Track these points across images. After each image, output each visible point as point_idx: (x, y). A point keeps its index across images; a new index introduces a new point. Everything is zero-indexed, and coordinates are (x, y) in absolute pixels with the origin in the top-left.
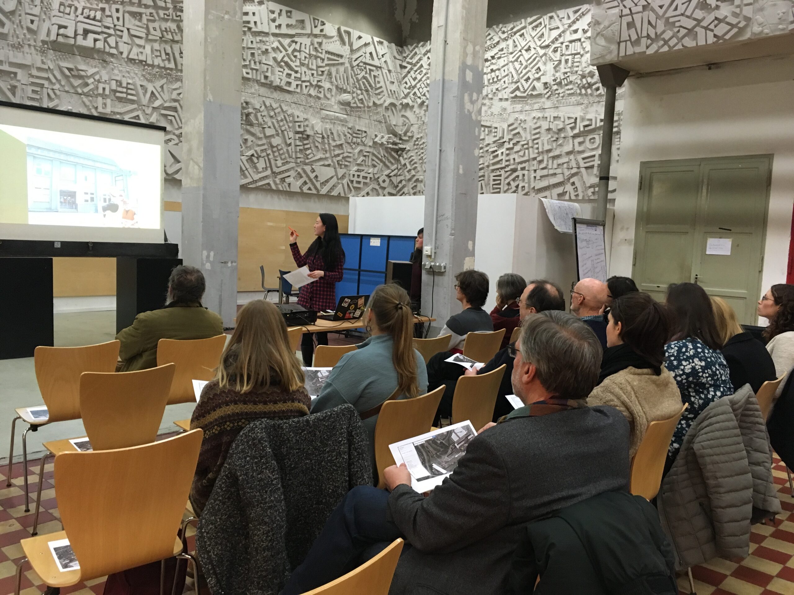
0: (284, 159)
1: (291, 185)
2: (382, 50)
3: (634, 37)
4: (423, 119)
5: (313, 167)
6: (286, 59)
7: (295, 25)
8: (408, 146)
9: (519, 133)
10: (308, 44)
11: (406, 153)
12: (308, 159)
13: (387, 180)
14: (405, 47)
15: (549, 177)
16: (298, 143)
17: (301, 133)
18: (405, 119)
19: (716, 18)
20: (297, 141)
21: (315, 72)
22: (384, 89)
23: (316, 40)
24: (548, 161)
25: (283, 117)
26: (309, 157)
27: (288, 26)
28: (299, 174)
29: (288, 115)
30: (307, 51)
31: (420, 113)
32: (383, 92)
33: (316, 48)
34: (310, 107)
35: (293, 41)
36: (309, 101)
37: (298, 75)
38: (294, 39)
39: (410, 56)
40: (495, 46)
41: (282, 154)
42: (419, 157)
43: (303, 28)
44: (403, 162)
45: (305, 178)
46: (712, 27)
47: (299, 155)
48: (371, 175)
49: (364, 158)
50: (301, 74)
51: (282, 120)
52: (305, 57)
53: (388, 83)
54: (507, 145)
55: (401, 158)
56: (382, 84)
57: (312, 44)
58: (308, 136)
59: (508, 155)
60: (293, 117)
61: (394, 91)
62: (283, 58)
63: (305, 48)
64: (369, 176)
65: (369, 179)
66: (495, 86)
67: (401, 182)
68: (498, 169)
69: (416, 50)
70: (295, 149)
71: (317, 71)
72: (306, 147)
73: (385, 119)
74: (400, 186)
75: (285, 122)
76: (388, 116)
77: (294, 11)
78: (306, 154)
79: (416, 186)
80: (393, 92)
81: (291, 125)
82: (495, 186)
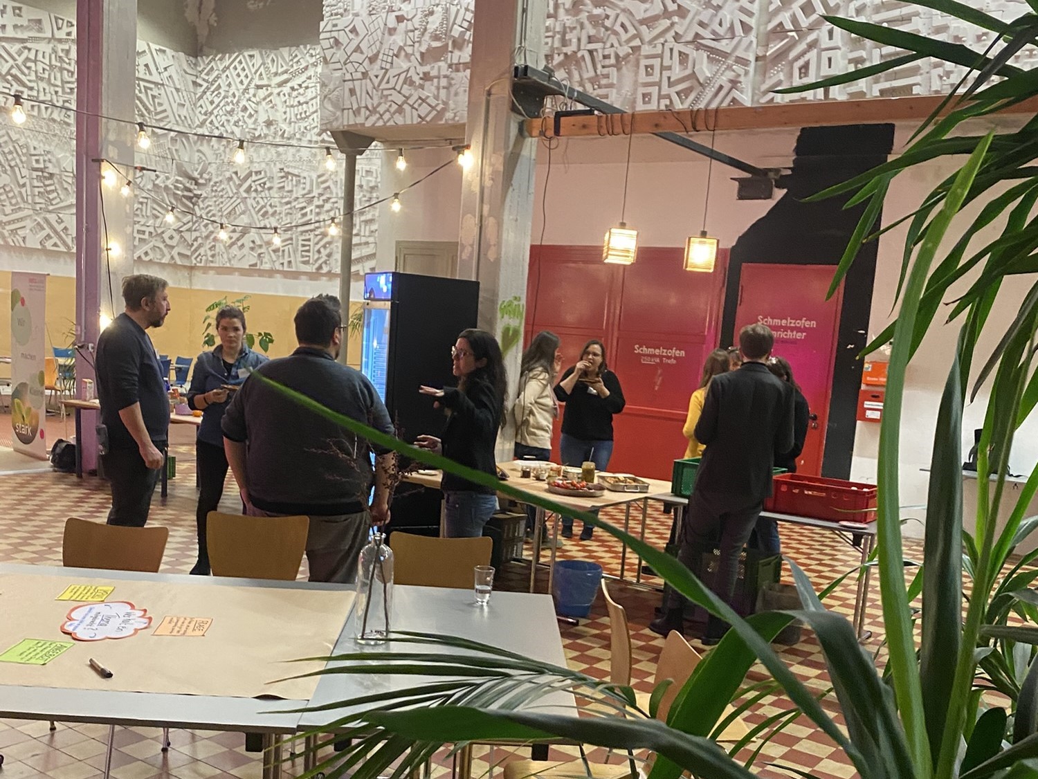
0: (15, 205)
1: (27, 239)
2: (162, 61)
3: (355, 107)
4: (223, 157)
5: (61, 215)
6: (14, 71)
7: (27, 27)
8: (203, 192)
9: (329, 187)
10: (48, 50)
11: (203, 201)
12: (52, 205)
13: (177, 237)
14: (199, 58)
15: (363, 246)
16: (36, 183)
17: (42, 170)
18: (201, 155)
19: (420, 98)
20: (35, 181)
21: (60, 90)
22: (169, 112)
23: (60, 47)
24: (360, 227)
25: (12, 149)
26: (54, 202)
27: (15, 27)
28: (39, 224)
29: (20, 146)
30: (47, 61)
31: (219, 149)
32: (167, 117)
33: (60, 57)
34: (55, 135)
35: (25, 48)
36: (52, 128)
37: (34, 93)
38: (25, 45)
39: (206, 71)
40: (303, 72)
41: (12, 198)
42: (218, 209)
43: (40, 30)
44: (198, 213)
45: (48, 231)
46: (416, 106)
47: (37, 200)
48: (152, 229)
49: (140, 206)
50: (38, 91)
51: (10, 152)
52: (44, 69)
53: (175, 106)
54: (316, 202)
55: (196, 207)
56: (166, 106)
57: (54, 51)
58: (51, 175)
59: (318, 214)
60: (28, 148)
61: (185, 117)
62: (10, 70)
63: (44, 57)
64: (147, 230)
65: (147, 233)
66: (303, 124)
67: (196, 240)
68: (307, 231)
69: (213, 64)
70: (31, 191)
71: (63, 88)
72: (48, 189)
73: (171, 153)
74: (196, 244)
75: (15, 155)
76: (176, 150)
77: (24, 8)
78: (48, 198)
79: (214, 246)
80: (183, 118)
81: (24, 159)
82: (303, 253)
